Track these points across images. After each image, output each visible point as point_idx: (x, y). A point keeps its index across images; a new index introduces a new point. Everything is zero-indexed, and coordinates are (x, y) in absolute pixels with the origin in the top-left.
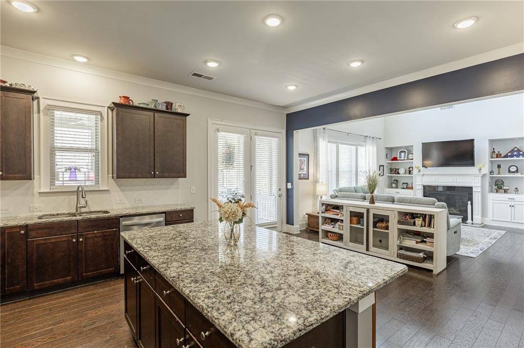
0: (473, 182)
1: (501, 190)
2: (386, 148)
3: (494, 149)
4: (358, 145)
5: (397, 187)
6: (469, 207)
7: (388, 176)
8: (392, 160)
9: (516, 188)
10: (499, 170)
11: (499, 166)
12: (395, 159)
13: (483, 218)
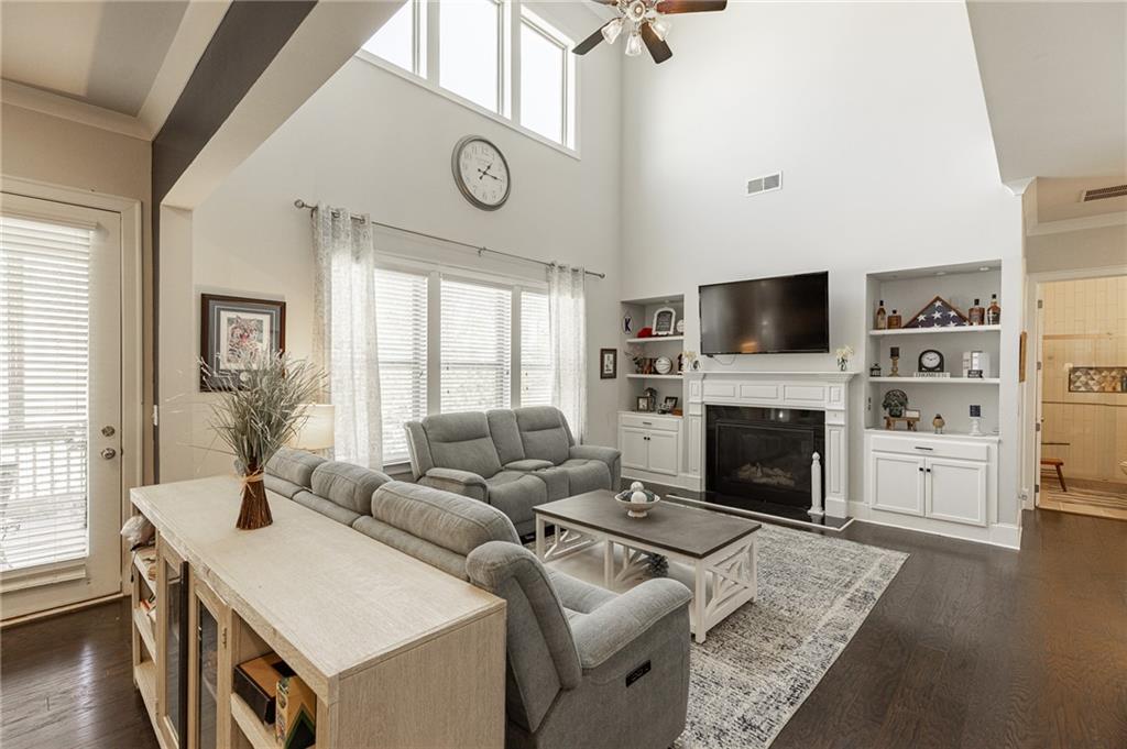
0: (827, 398)
1: (898, 423)
2: (623, 302)
3: (882, 303)
4: (523, 288)
5: (650, 409)
6: (816, 467)
7: (629, 378)
8: (640, 336)
9: (938, 417)
10: (894, 364)
11: (895, 353)
12: (646, 333)
13: (851, 502)
